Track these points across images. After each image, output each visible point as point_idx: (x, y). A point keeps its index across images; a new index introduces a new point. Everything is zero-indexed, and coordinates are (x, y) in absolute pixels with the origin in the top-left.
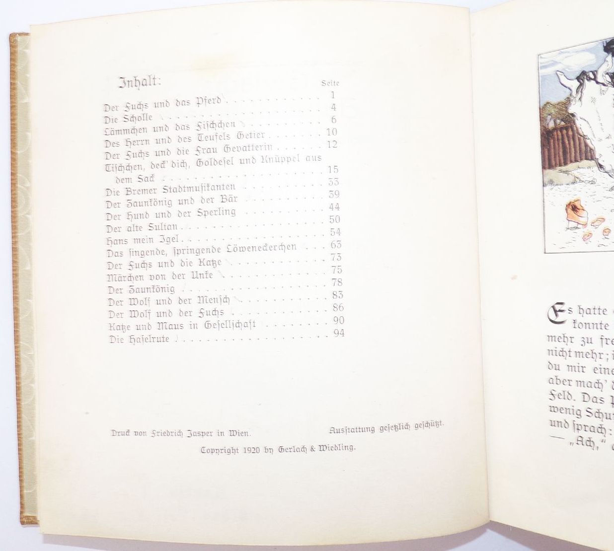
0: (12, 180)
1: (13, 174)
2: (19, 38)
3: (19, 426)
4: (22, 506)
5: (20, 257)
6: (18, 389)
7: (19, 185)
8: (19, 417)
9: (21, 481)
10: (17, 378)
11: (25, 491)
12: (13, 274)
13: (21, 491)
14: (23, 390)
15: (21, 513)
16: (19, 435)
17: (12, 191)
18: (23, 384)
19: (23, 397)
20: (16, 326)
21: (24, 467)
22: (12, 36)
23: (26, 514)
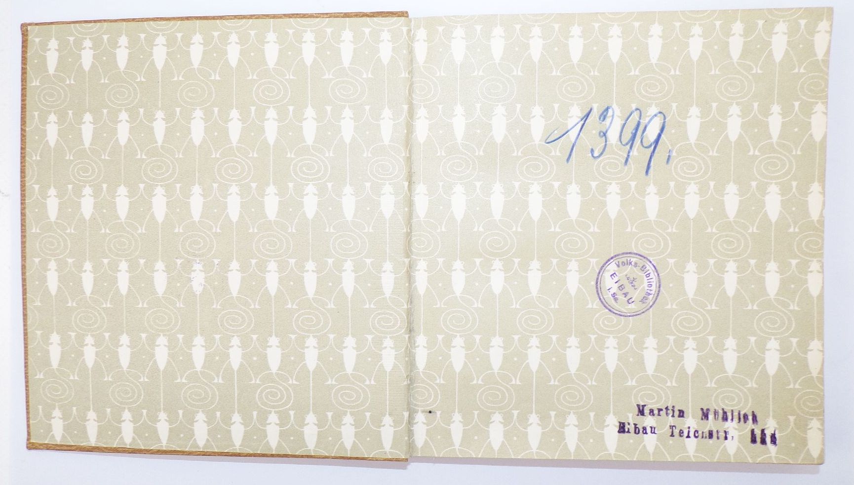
0: (21, 153)
1: (23, 149)
2: (29, 28)
3: (26, 366)
4: (29, 434)
5: (27, 221)
6: (26, 334)
7: (27, 158)
8: (26, 359)
9: (28, 413)
10: (25, 325)
11: (31, 422)
12: (22, 236)
13: (28, 421)
14: (29, 335)
15: (28, 439)
16: (26, 373)
17: (21, 163)
18: (29, 330)
19: (29, 342)
20: (24, 280)
21: (30, 401)
22: (23, 25)
23: (32, 441)
